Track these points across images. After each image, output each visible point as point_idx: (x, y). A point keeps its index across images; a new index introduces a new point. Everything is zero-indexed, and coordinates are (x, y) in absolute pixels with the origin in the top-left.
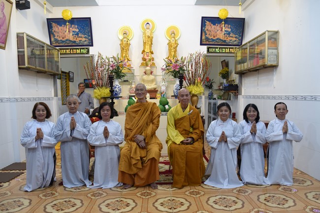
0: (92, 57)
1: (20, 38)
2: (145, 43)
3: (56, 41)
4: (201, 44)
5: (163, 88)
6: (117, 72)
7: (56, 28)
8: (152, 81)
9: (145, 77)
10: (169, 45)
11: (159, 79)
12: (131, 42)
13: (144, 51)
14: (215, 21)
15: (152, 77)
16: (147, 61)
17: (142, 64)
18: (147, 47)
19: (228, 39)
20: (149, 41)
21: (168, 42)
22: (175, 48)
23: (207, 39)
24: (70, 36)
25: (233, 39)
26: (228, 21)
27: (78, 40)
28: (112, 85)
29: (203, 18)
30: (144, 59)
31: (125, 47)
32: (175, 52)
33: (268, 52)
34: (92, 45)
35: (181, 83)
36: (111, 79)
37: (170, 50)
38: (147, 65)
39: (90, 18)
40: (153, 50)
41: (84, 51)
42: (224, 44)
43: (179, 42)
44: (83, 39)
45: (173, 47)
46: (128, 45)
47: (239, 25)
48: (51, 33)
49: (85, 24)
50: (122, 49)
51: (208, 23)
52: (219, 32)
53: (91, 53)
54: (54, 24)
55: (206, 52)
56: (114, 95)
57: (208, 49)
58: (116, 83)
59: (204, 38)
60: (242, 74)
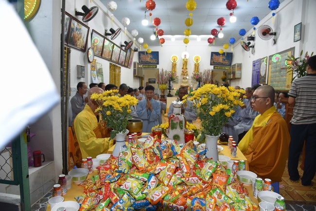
0: (158, 69)
1: (135, 64)
2: (184, 65)
3: (142, 61)
4: (211, 65)
5: (192, 86)
6: (172, 79)
7: (142, 56)
8: (187, 82)
9: (183, 80)
10: (195, 65)
11: (190, 81)
12: (177, 64)
13: (183, 68)
14: (217, 54)
15: (187, 80)
16: (184, 73)
17: (182, 74)
18: (185, 66)
19: (224, 63)
20: (185, 63)
21: (194, 64)
22: (198, 67)
23: (214, 62)
24: (148, 59)
25: (227, 62)
26: (224, 54)
27: (152, 62)
28: (170, 83)
29: (212, 53)
30: (183, 72)
31: (174, 66)
32: (198, 68)
33: (237, 72)
34: (158, 64)
35: (199, 84)
36: (170, 81)
37: (195, 68)
38: (184, 75)
39: (158, 52)
40: (187, 67)
41: (155, 67)
42: (222, 64)
43: (200, 64)
44: (154, 61)
45: (197, 67)
46: (175, 65)
47: (230, 56)
48: (139, 58)
49: (156, 55)
50: (173, 67)
51: (214, 55)
52: (220, 59)
53: (158, 68)
54: (141, 54)
55: (213, 68)
56: (170, 88)
57: (214, 67)
58: (171, 82)
59: (212, 62)
60: (231, 80)
